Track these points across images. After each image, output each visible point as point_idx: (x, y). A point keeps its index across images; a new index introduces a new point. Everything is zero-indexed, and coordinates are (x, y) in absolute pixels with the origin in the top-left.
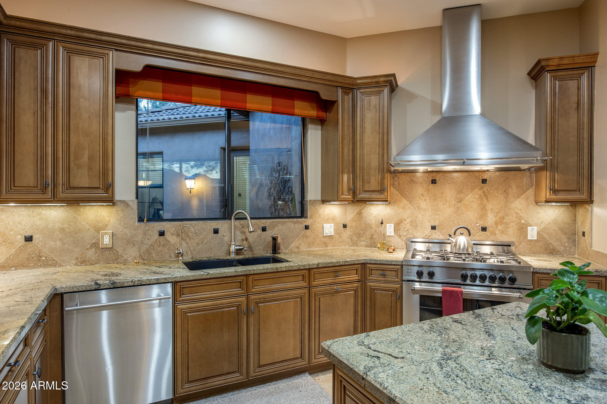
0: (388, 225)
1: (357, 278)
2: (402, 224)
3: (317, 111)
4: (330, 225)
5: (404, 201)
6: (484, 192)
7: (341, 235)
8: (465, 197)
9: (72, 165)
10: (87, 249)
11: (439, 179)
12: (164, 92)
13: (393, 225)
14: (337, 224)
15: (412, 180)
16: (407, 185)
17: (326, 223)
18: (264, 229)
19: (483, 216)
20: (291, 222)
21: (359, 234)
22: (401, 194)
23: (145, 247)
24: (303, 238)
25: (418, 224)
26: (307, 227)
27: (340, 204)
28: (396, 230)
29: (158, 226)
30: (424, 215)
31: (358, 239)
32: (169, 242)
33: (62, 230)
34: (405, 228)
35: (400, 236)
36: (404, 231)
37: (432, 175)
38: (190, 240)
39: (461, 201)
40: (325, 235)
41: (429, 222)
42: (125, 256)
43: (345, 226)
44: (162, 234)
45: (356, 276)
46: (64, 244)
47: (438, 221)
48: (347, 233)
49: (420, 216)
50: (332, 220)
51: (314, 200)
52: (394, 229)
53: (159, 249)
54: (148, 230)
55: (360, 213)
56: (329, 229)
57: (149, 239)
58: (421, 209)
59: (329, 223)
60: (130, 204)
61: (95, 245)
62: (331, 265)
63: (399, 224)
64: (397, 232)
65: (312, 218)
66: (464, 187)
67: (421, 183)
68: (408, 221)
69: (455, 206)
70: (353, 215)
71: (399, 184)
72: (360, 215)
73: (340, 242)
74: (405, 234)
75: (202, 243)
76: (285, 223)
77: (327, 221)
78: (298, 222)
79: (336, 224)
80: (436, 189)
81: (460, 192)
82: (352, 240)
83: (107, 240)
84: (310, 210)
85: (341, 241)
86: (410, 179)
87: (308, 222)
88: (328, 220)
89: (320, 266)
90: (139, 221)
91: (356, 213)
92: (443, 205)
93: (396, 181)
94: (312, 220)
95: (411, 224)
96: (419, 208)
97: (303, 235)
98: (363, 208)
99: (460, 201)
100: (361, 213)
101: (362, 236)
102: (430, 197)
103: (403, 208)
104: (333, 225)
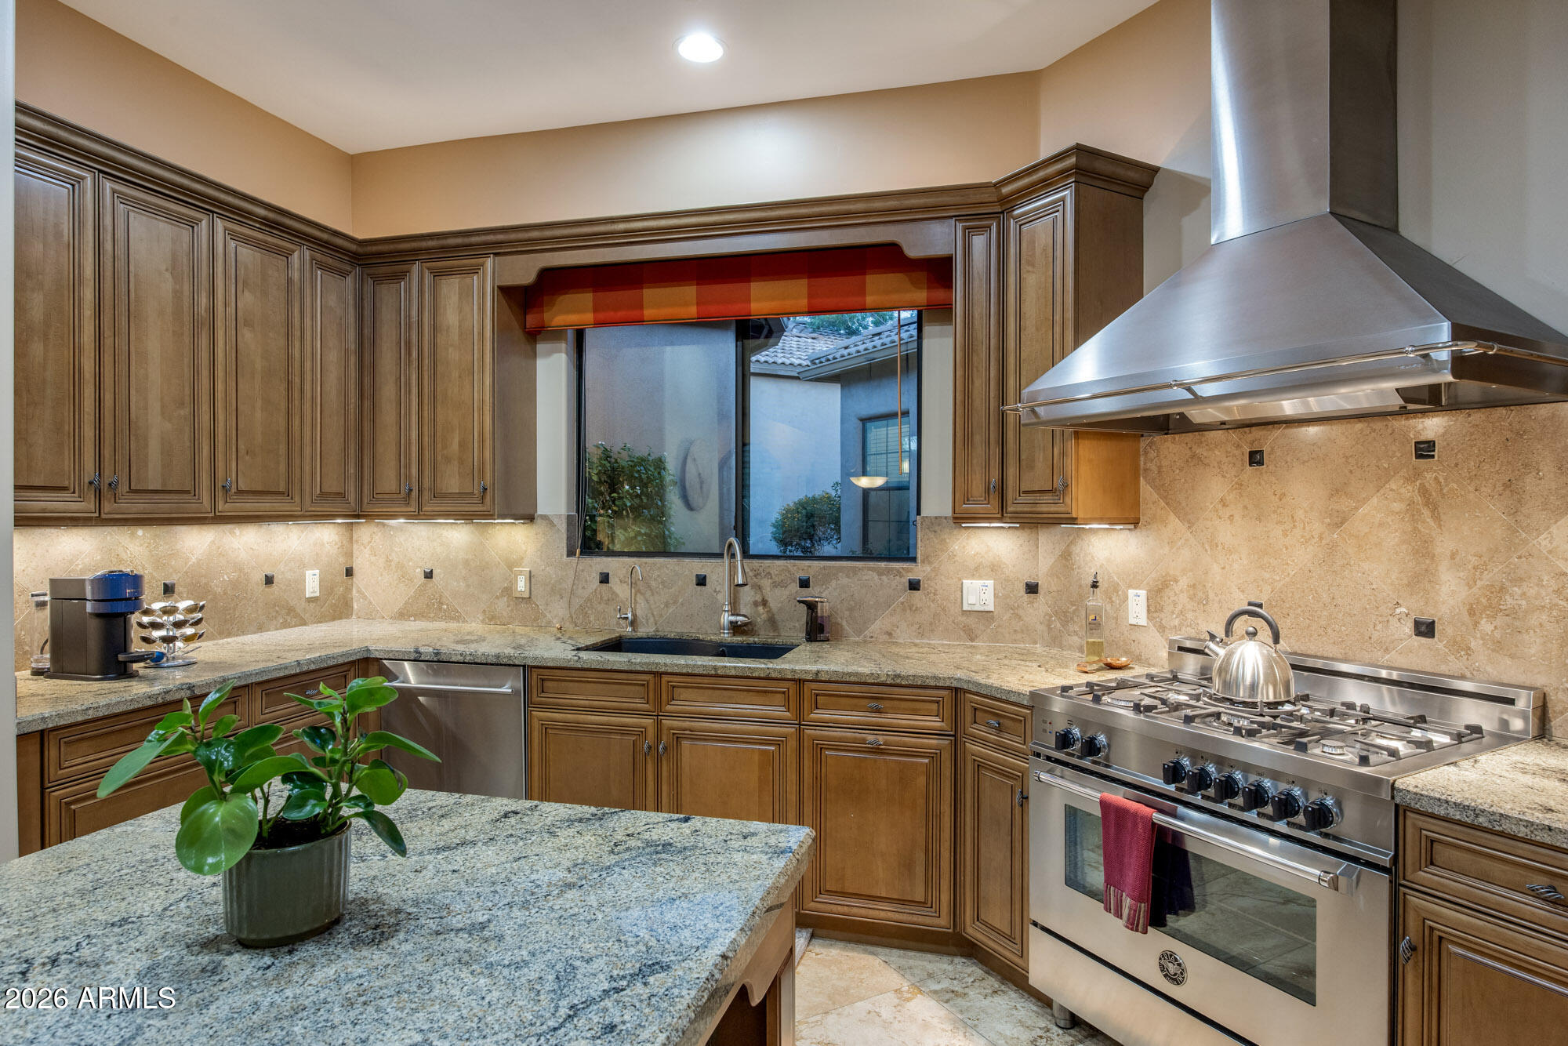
0: (1131, 592)
1: (939, 724)
2: (1167, 591)
3: (929, 288)
4: (981, 582)
5: (1174, 522)
6: (1424, 492)
7: (1020, 612)
8: (1357, 509)
9: (439, 458)
10: (497, 598)
11: (1272, 449)
12: (596, 309)
13: (1143, 593)
14: (1008, 581)
15: (1193, 456)
16: (1181, 469)
17: (973, 576)
18: (804, 584)
19: (1421, 579)
20: (870, 569)
21: (1065, 613)
22: (1165, 498)
23: (577, 602)
24: (904, 610)
25: (1211, 595)
26: (914, 586)
27: (1009, 527)
28: (1154, 608)
29: (599, 564)
30: (1227, 567)
31: (1063, 626)
32: (617, 595)
33: (466, 562)
34: (1175, 604)
35: (1162, 629)
36: (1173, 613)
37: (1250, 437)
38: (653, 595)
39: (1342, 523)
40: (966, 608)
41: (1243, 591)
42: (548, 615)
43: (1032, 589)
44: (605, 579)
45: (937, 719)
46: (468, 586)
47: (1269, 588)
48: (1037, 609)
49: (1216, 568)
50: (994, 569)
51: (936, 518)
52: (1148, 606)
53: (600, 607)
54: (583, 571)
55: (1066, 556)
56: (979, 594)
57: (583, 588)
58: (1220, 548)
59: (980, 577)
60: (555, 521)
61: (508, 591)
62: (852, 679)
63: (1159, 591)
64: (1155, 615)
65: (930, 563)
66: (1351, 472)
67: (1219, 463)
68: (1183, 582)
69: (1321, 538)
70: (1053, 560)
71: (1160, 467)
72: (1066, 559)
73: (1015, 631)
74: (1176, 622)
75: (675, 602)
76: (855, 571)
77: (976, 572)
78: (889, 571)
79: (1003, 583)
80: (1263, 483)
81: (1337, 491)
82: (1050, 629)
83: (522, 585)
84: (923, 545)
85: (1018, 628)
86: (1189, 453)
87: (917, 571)
88: (977, 569)
89: (824, 677)
90: (568, 556)
91: (1058, 552)
92: (1285, 535)
93: (1152, 460)
94: (928, 568)
95: (1191, 592)
96: (1214, 545)
97: (902, 603)
98: (1074, 539)
99: (1339, 521)
100: (1070, 555)
101: (1072, 619)
102: (1245, 507)
103: (1171, 543)
104: (990, 583)
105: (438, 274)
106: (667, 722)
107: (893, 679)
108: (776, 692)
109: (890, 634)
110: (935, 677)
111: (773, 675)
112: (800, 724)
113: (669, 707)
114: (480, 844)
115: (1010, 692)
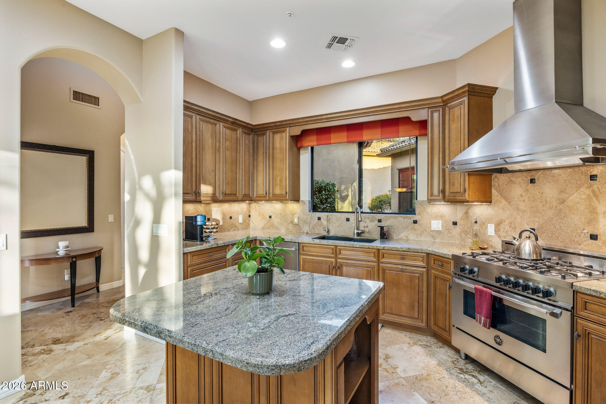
0: (489, 225)
1: (423, 264)
2: (501, 224)
3: (419, 130)
4: (438, 221)
5: (504, 202)
6: (593, 192)
7: (451, 231)
8: (569, 197)
9: (274, 184)
10: (289, 224)
11: (539, 178)
13: (493, 225)
14: (446, 221)
15: (511, 181)
16: (506, 185)
17: (435, 219)
18: (380, 221)
19: (592, 221)
20: (401, 217)
21: (466, 231)
22: (501, 194)
23: (311, 226)
24: (412, 230)
25: (517, 226)
26: (415, 222)
27: (447, 204)
28: (497, 230)
29: (318, 214)
30: (523, 217)
31: (466, 236)
32: (323, 224)
33: (281, 214)
34: (504, 229)
35: (500, 237)
36: (504, 232)
37: (530, 174)
38: (334, 224)
39: (564, 202)
40: (432, 229)
41: (528, 225)
42: (303, 229)
43: (455, 224)
44: (319, 219)
45: (422, 262)
46: (281, 220)
47: (538, 224)
48: (457, 230)
49: (519, 217)
50: (442, 217)
51: (422, 201)
52: (495, 229)
53: (318, 227)
54: (313, 216)
55: (467, 213)
56: (436, 225)
57: (313, 221)
58: (520, 210)
59: (437, 220)
60: (305, 202)
61: (292, 222)
62: (395, 249)
63: (499, 225)
64: (497, 232)
65: (420, 215)
66: (567, 185)
67: (520, 183)
68: (507, 222)
69: (556, 207)
70: (462, 214)
71: (499, 184)
72: (467, 214)
74: (505, 235)
75: (340, 226)
76: (396, 217)
77: (436, 218)
78: (407, 217)
80: (535, 189)
81: (562, 192)
82: (461, 236)
83: (296, 220)
84: (418, 209)
85: (450, 236)
86: (509, 180)
87: (416, 217)
88: (436, 217)
89: (386, 248)
90: (309, 212)
91: (464, 212)
92: (543, 206)
93: (496, 182)
94: (419, 217)
95: (510, 225)
96: (518, 210)
97: (411, 228)
98: (469, 208)
100: (468, 213)
101: (468, 233)
102: (529, 197)
103: (503, 209)
104: (441, 222)
105: (274, 133)
106: (339, 260)
107: (408, 250)
108: (371, 252)
109: (407, 237)
110: (421, 249)
111: (370, 247)
112: (378, 262)
113: (339, 256)
114: (298, 280)
115: (445, 254)
